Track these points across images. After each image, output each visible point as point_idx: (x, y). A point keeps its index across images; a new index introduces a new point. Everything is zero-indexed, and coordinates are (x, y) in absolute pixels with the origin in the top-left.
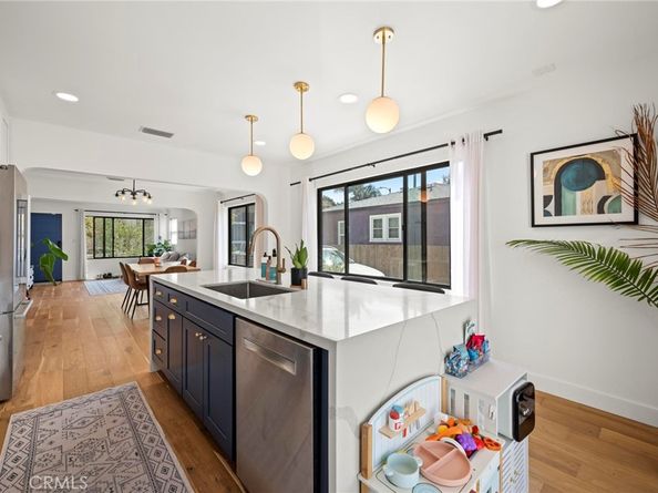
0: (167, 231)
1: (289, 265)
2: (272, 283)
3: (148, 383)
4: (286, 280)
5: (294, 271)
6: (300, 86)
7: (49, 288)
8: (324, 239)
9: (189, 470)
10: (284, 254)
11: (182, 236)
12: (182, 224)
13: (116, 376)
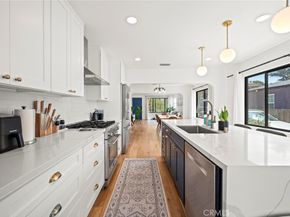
0: (173, 103)
1: (218, 120)
2: (208, 128)
3: (160, 160)
4: (216, 127)
5: (220, 122)
6: (227, 24)
7: (138, 122)
8: (249, 106)
9: (168, 200)
10: (215, 113)
11: (178, 105)
12: (178, 100)
13: (151, 154)
